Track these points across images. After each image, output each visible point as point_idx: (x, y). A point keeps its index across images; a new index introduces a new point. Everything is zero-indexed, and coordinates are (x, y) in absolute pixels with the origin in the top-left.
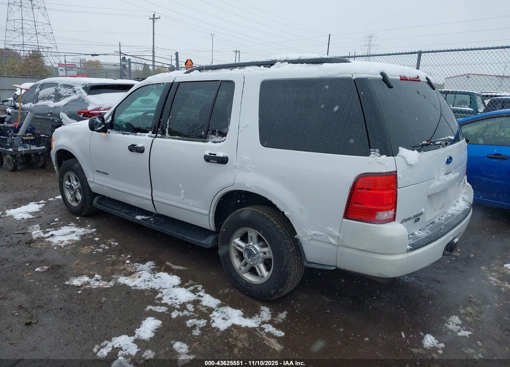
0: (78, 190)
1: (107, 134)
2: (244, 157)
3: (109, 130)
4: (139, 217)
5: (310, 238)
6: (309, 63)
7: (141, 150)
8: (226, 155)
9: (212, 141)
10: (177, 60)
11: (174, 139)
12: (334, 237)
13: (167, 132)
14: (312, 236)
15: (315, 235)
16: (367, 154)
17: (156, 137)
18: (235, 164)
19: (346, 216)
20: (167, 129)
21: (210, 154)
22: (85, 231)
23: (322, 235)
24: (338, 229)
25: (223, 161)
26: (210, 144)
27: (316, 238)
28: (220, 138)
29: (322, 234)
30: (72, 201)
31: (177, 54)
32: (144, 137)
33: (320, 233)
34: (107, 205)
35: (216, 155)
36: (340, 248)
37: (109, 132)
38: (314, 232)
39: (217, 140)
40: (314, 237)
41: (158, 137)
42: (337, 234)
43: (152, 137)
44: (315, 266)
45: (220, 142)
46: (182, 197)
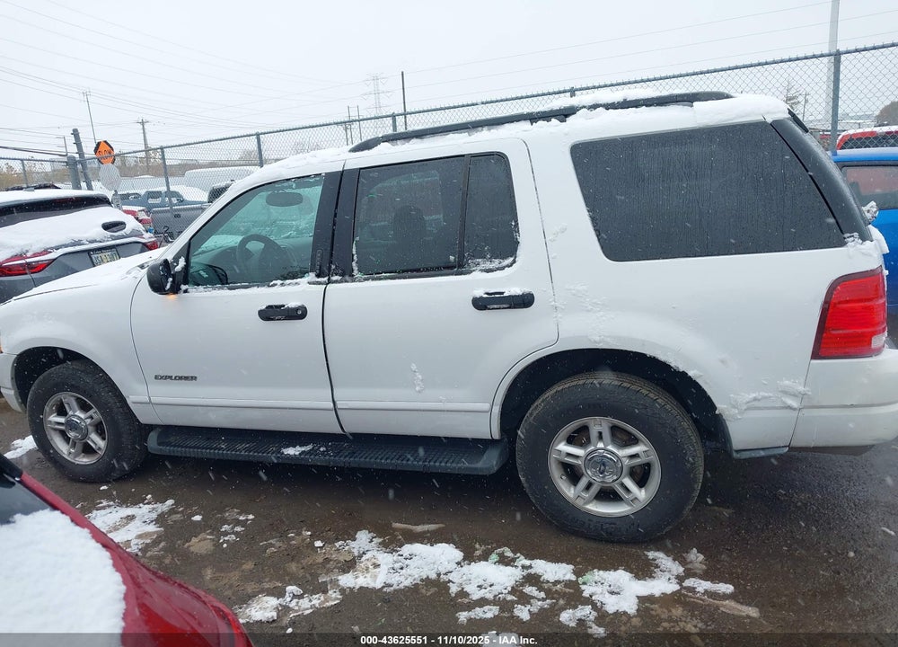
0: (90, 428)
1: (182, 295)
2: (572, 287)
3: (184, 287)
4: (291, 451)
5: (745, 407)
6: (651, 106)
7: (298, 314)
8: (527, 290)
9: (482, 271)
10: (78, 143)
11: (380, 279)
12: (794, 395)
13: (355, 268)
14: (748, 402)
15: (755, 399)
16: (841, 243)
17: (330, 282)
18: (553, 303)
19: (816, 355)
20: (354, 264)
21: (487, 294)
22: (154, 509)
23: (770, 397)
24: (802, 380)
25: (525, 301)
26: (477, 275)
27: (756, 404)
28: (497, 261)
29: (771, 395)
30: (76, 455)
31: (76, 133)
32: (297, 287)
33: (766, 394)
34: (193, 443)
35: (502, 293)
36: (805, 411)
37: (186, 291)
38: (754, 395)
39: (489, 265)
40: (753, 403)
41: (336, 282)
42: (801, 388)
43: (319, 283)
44: (753, 454)
45: (503, 268)
46: (417, 388)
